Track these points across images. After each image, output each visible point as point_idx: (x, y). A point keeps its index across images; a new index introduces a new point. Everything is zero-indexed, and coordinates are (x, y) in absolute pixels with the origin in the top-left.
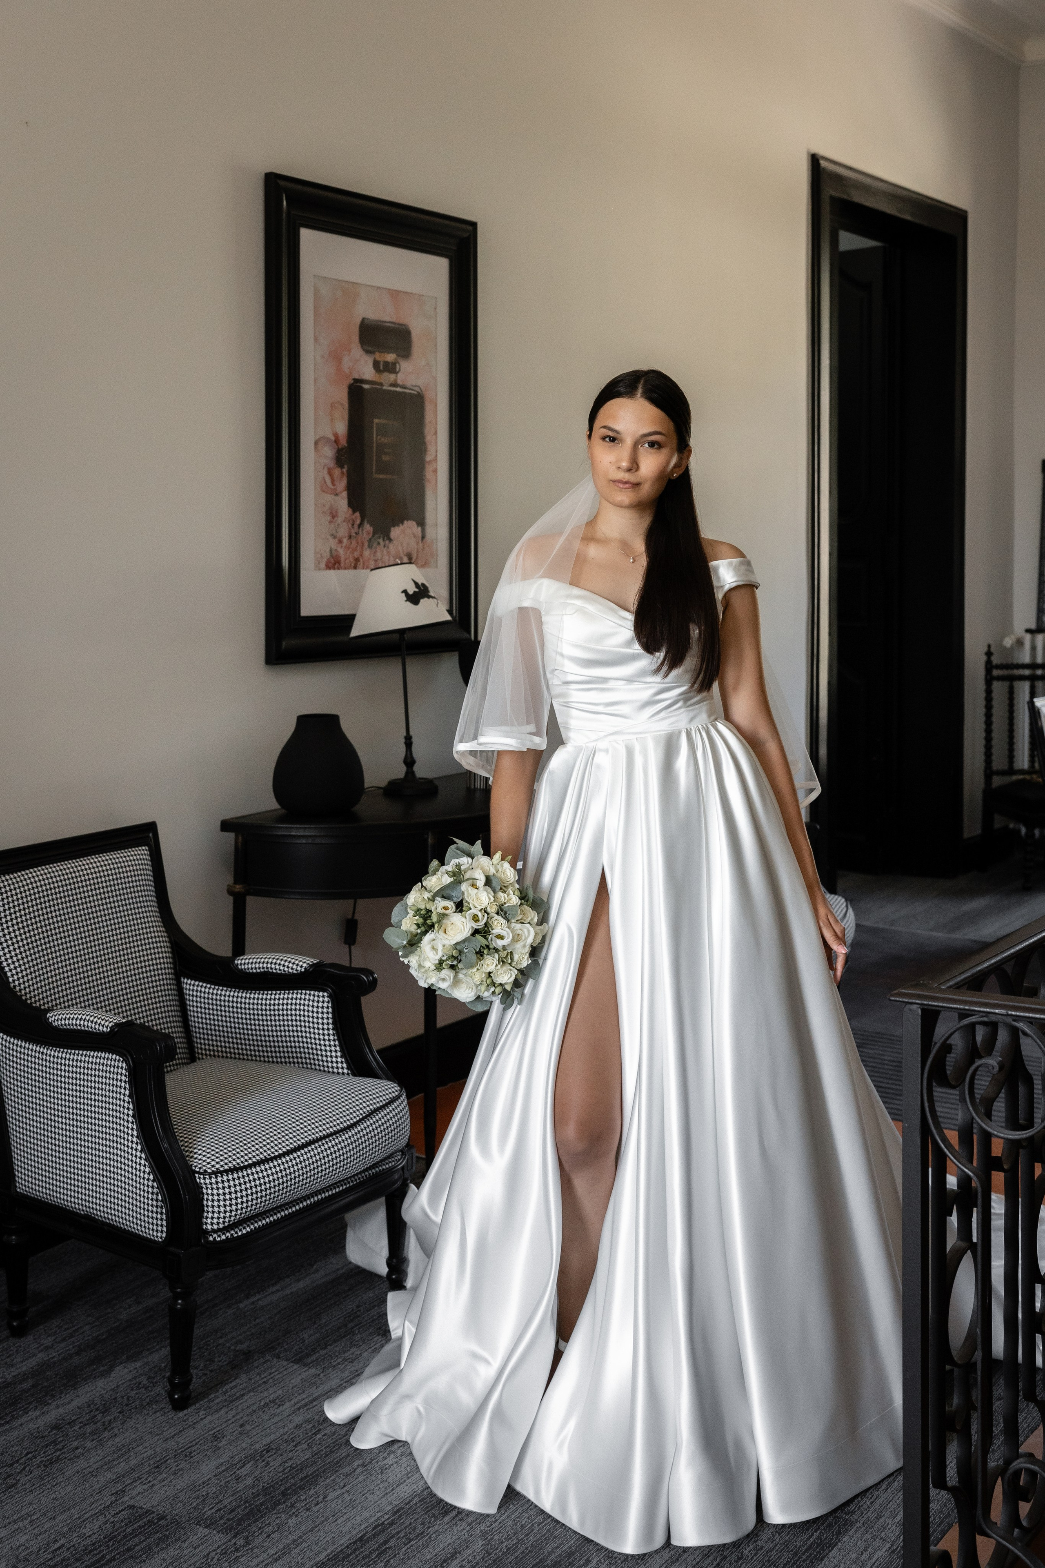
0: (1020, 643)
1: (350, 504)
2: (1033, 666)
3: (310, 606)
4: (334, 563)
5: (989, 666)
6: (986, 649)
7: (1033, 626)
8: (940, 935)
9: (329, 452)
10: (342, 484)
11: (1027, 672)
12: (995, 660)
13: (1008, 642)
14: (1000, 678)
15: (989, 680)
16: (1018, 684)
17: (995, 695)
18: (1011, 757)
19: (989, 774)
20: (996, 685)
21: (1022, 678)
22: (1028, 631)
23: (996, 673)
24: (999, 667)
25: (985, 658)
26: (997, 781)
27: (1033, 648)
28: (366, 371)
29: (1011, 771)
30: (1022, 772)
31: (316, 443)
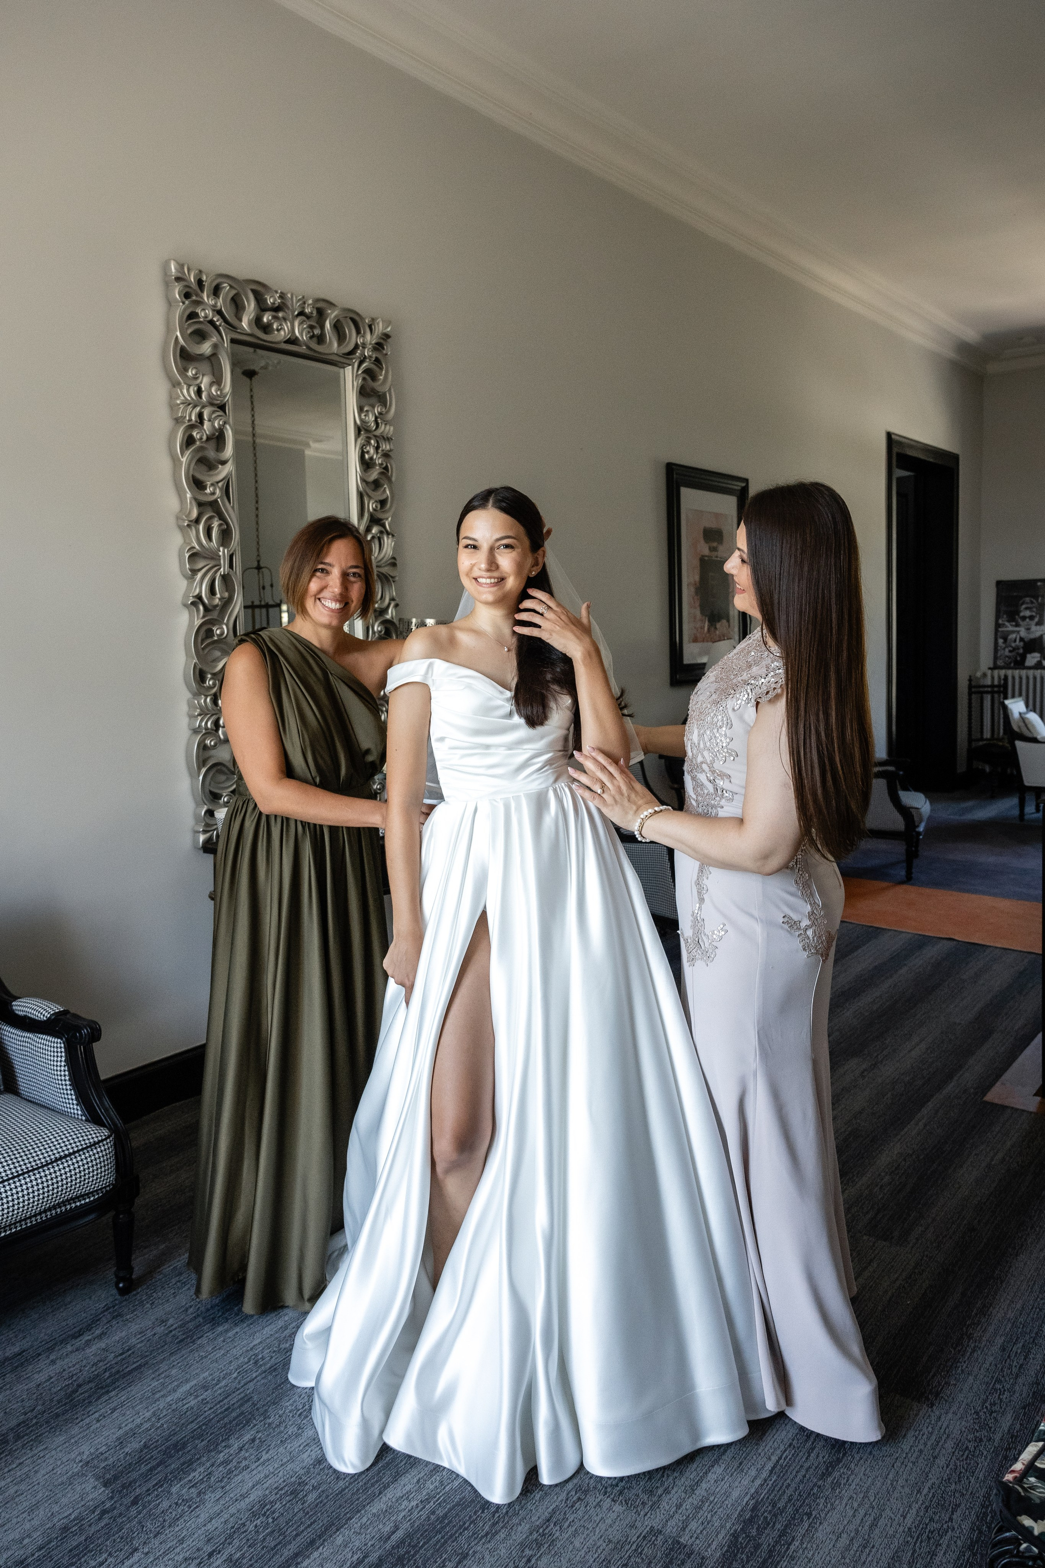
0: (985, 675)
1: (701, 613)
2: (993, 686)
3: (687, 660)
4: (695, 640)
5: (970, 687)
6: (968, 678)
7: (992, 666)
8: (957, 817)
9: (693, 589)
10: (697, 604)
11: (989, 689)
12: (973, 683)
13: (979, 674)
14: (975, 693)
15: (970, 694)
16: (985, 695)
17: (973, 701)
18: (982, 732)
19: (970, 740)
20: (974, 696)
21: (987, 692)
22: (990, 668)
23: (973, 690)
24: (975, 687)
25: (968, 683)
26: (974, 744)
27: (993, 678)
28: (706, 552)
29: (982, 739)
30: (987, 739)
31: (688, 585)
